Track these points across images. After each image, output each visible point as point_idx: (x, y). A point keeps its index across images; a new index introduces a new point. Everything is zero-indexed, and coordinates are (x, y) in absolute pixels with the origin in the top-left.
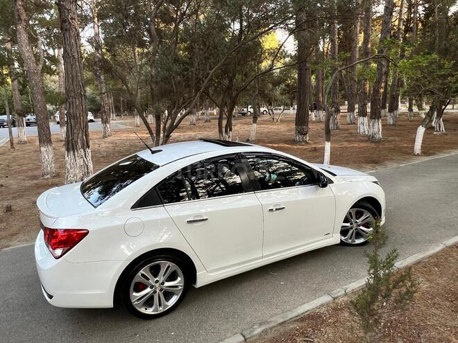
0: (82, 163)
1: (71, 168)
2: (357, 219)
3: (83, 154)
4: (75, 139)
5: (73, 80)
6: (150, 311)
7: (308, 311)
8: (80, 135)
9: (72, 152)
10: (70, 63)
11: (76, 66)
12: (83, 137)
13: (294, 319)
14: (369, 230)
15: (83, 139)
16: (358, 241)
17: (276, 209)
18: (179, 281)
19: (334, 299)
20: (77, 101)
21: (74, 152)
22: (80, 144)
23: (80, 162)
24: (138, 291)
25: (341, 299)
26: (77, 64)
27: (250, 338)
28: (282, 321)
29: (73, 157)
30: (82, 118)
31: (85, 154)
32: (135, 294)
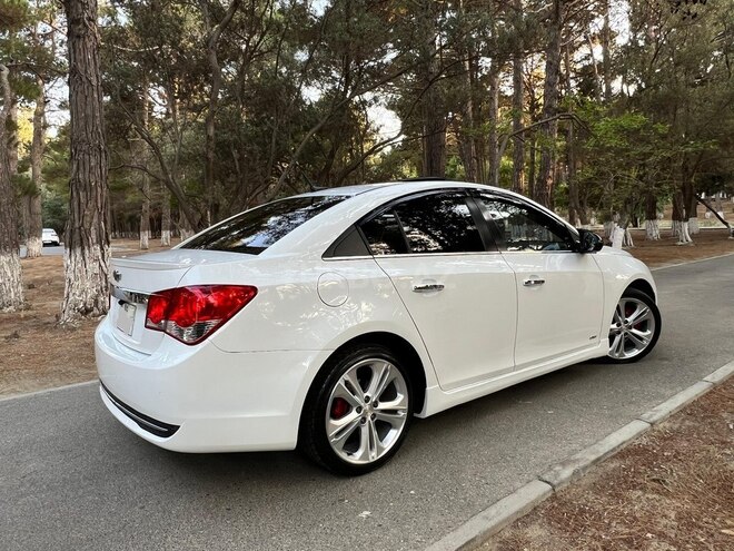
0: (97, 270)
1: (76, 278)
2: (627, 316)
3: (99, 254)
4: (86, 226)
5: (86, 123)
6: (356, 458)
7: (624, 442)
8: (95, 220)
9: (78, 251)
10: (83, 92)
11: (93, 99)
12: (99, 224)
13: (609, 456)
14: (646, 334)
15: (100, 227)
16: (629, 355)
17: (536, 282)
18: (400, 401)
19: (652, 424)
20: (93, 160)
21: (83, 249)
22: (94, 236)
23: (93, 267)
24: (336, 416)
25: (661, 425)
26: (96, 96)
27: (559, 484)
28: (593, 457)
29: (79, 258)
30: (99, 189)
31: (103, 255)
32: (333, 422)
